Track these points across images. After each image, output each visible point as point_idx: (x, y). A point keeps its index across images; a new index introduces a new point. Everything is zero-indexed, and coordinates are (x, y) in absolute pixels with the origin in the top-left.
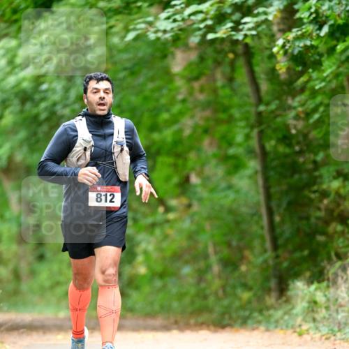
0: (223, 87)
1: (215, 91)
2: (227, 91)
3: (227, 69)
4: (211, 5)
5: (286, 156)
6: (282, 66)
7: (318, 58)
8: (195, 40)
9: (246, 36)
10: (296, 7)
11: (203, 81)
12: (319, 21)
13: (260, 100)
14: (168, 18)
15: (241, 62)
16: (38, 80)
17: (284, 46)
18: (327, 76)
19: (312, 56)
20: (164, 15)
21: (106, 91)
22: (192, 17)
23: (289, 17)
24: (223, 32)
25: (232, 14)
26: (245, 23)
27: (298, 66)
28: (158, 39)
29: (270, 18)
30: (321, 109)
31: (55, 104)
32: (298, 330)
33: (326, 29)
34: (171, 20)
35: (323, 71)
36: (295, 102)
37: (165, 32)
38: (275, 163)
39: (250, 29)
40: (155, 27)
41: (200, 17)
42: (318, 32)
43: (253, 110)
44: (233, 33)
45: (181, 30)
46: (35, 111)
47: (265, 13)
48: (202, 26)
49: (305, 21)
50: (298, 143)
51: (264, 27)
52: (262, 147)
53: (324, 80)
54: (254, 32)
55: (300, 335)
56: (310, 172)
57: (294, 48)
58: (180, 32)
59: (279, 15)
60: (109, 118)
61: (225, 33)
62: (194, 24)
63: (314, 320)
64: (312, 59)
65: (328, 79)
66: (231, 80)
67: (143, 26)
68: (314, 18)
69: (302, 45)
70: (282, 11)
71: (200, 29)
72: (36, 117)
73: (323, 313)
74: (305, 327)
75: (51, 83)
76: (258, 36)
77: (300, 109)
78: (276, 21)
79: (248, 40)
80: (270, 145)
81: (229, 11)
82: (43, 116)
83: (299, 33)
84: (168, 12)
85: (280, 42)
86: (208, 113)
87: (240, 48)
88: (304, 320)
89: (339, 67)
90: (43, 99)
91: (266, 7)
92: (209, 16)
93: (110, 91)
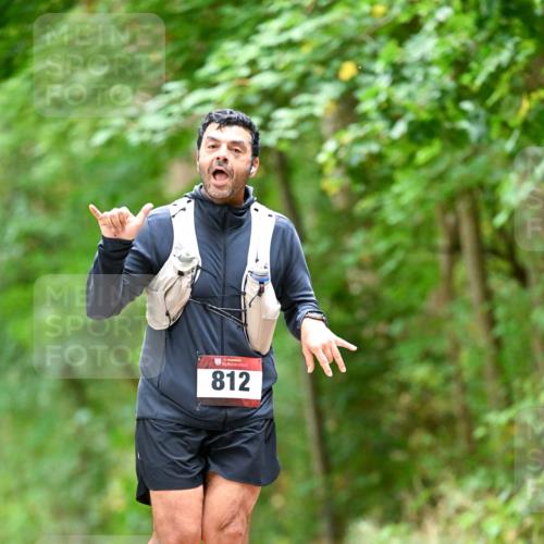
17: (335, 153)
21: (235, 147)
85: (330, 146)
93: (244, 149)
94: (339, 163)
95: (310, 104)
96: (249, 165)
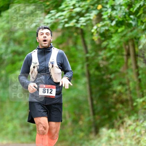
93: (49, 34)
94: (97, 32)
95: (89, 16)
96: (51, 39)
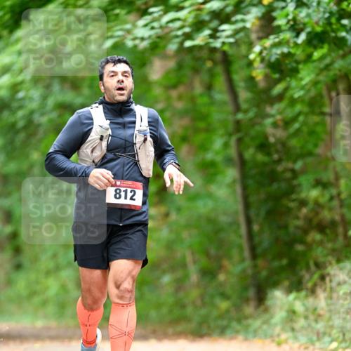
0: (201, 95)
1: (193, 100)
2: (205, 100)
3: (205, 77)
4: (190, 13)
5: (265, 164)
6: (259, 73)
7: (294, 65)
8: (173, 47)
9: (224, 43)
10: (274, 14)
11: (181, 89)
12: (296, 28)
13: (238, 108)
14: (146, 25)
15: (219, 69)
16: (15, 88)
18: (306, 84)
19: (290, 64)
20: (141, 22)
22: (171, 25)
23: (268, 25)
24: (201, 39)
25: (210, 21)
26: (223, 31)
27: (275, 73)
28: (135, 46)
29: (248, 25)
30: (301, 118)
31: (32, 112)
32: (277, 339)
33: (303, 37)
34: (149, 27)
35: (301, 79)
36: (273, 110)
37: (143, 39)
38: (254, 172)
39: (228, 37)
40: (133, 34)
41: (178, 24)
42: (295, 39)
43: (231, 118)
44: (211, 40)
45: (159, 37)
46: (12, 119)
47: (243, 21)
48: (180, 33)
49: (283, 28)
50: (277, 152)
51: (242, 34)
52: (241, 156)
53: (303, 88)
54: (232, 40)
55: (279, 344)
56: (288, 181)
57: (271, 55)
58: (158, 40)
59: (257, 23)
60: (130, 106)
61: (202, 40)
62: (171, 31)
63: (293, 330)
64: (289, 66)
65: (307, 87)
66: (209, 87)
67: (120, 33)
68: (292, 26)
69: (279, 52)
70: (260, 19)
71: (177, 36)
72: (13, 125)
73: (301, 323)
74: (284, 336)
75: (28, 91)
76: (236, 44)
77: (279, 117)
78: (255, 28)
79: (226, 48)
80: (249, 154)
81: (207, 18)
82: (21, 124)
83: (277, 40)
84: (146, 19)
86: (185, 122)
87: (218, 56)
88: (283, 329)
89: (318, 75)
90: (21, 107)
91: (244, 14)
92: (187, 24)
93: (130, 74)
